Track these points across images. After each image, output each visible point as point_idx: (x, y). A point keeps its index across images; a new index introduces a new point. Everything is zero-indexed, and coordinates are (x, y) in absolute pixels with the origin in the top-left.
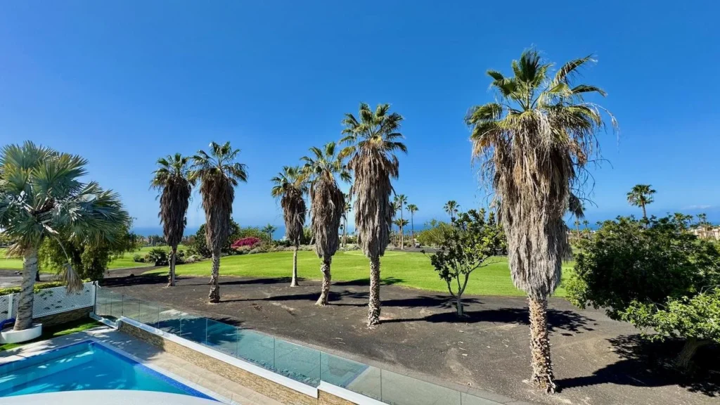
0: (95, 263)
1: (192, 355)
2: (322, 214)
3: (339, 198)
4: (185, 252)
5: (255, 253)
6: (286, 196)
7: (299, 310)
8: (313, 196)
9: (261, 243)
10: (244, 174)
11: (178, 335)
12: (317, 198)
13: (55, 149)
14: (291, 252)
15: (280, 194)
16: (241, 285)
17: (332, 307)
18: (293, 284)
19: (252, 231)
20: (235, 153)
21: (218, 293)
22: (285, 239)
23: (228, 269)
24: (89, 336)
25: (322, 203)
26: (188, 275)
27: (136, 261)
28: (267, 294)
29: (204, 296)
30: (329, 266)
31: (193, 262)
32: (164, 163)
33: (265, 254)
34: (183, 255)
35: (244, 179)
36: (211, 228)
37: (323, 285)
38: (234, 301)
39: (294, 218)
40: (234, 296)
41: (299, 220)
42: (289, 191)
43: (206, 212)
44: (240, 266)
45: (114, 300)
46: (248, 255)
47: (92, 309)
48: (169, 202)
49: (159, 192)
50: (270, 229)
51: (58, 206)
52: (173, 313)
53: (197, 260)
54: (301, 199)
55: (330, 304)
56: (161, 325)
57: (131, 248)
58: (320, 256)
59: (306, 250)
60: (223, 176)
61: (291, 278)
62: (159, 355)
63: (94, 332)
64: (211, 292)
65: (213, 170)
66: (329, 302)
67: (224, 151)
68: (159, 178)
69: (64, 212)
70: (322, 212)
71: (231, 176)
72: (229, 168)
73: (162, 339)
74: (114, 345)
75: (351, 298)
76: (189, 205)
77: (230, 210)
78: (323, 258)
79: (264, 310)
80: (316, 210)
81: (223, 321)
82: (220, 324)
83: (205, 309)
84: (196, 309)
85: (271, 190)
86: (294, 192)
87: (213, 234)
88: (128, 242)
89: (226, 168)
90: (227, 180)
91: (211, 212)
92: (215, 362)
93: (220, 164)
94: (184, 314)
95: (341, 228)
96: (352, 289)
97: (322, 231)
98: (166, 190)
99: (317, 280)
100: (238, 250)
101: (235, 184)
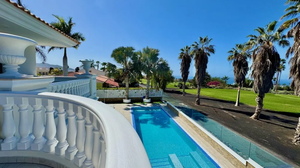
0: (163, 85)
1: (187, 120)
2: (260, 68)
3: (275, 57)
4: (189, 85)
5: (217, 88)
6: (236, 60)
7: (239, 118)
8: (255, 58)
9: (221, 85)
10: (213, 50)
11: (183, 112)
12: (257, 58)
13: (153, 48)
14: (237, 90)
15: (232, 59)
16: (209, 100)
17: (262, 121)
18: (236, 105)
19: (217, 79)
20: (210, 41)
21: (199, 101)
22: (234, 84)
23: (205, 93)
24: (160, 105)
25: (261, 61)
26: (189, 93)
27: (175, 86)
28: (221, 106)
29: (194, 102)
30: (262, 99)
31: (192, 89)
32: (182, 50)
33: (222, 89)
34: (189, 86)
35: (214, 53)
36: (198, 75)
37: (257, 109)
38: (206, 106)
39: (240, 72)
40: (206, 104)
41: (243, 73)
42: (238, 57)
43: (196, 68)
44: (210, 93)
45: (166, 96)
46: (214, 89)
47: (161, 98)
48: (184, 65)
49: (180, 61)
50: (226, 78)
51: (153, 65)
52: (182, 104)
53: (193, 88)
54: (246, 61)
55: (261, 120)
56: (179, 108)
57: (172, 81)
58: (256, 92)
59: (247, 90)
60: (204, 52)
61: (236, 102)
62: (177, 117)
63: (161, 104)
64: (196, 100)
65: (200, 50)
66: (260, 119)
67: (205, 40)
68: (180, 56)
69: (154, 66)
70: (260, 67)
71: (207, 52)
72: (207, 48)
73: (178, 112)
74: (166, 110)
75: (278, 121)
76: (191, 66)
77: (206, 67)
78: (258, 94)
79: (219, 113)
80: (255, 66)
81: (200, 112)
82: (199, 113)
83: (194, 106)
84: (191, 105)
85: (227, 57)
86: (241, 58)
87: (198, 77)
88: (171, 79)
89: (205, 48)
90: (205, 53)
91: (198, 67)
92: (195, 127)
93: (202, 47)
94: (186, 106)
95: (274, 80)
96: (279, 116)
97: (259, 78)
98: (183, 61)
99: (252, 106)
100: (210, 86)
101: (209, 55)
